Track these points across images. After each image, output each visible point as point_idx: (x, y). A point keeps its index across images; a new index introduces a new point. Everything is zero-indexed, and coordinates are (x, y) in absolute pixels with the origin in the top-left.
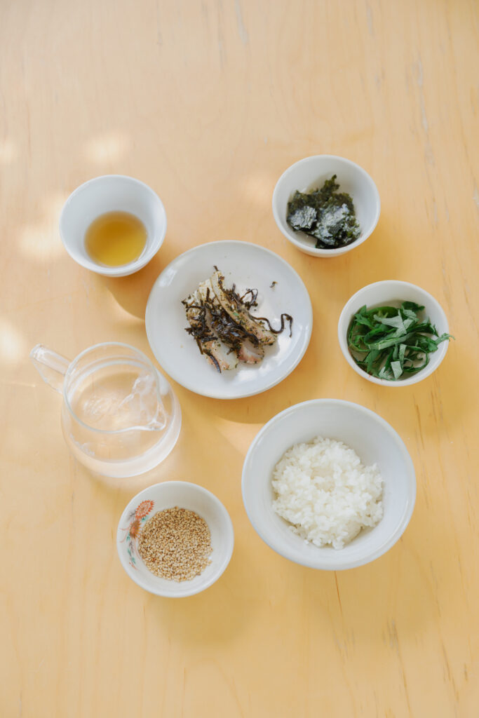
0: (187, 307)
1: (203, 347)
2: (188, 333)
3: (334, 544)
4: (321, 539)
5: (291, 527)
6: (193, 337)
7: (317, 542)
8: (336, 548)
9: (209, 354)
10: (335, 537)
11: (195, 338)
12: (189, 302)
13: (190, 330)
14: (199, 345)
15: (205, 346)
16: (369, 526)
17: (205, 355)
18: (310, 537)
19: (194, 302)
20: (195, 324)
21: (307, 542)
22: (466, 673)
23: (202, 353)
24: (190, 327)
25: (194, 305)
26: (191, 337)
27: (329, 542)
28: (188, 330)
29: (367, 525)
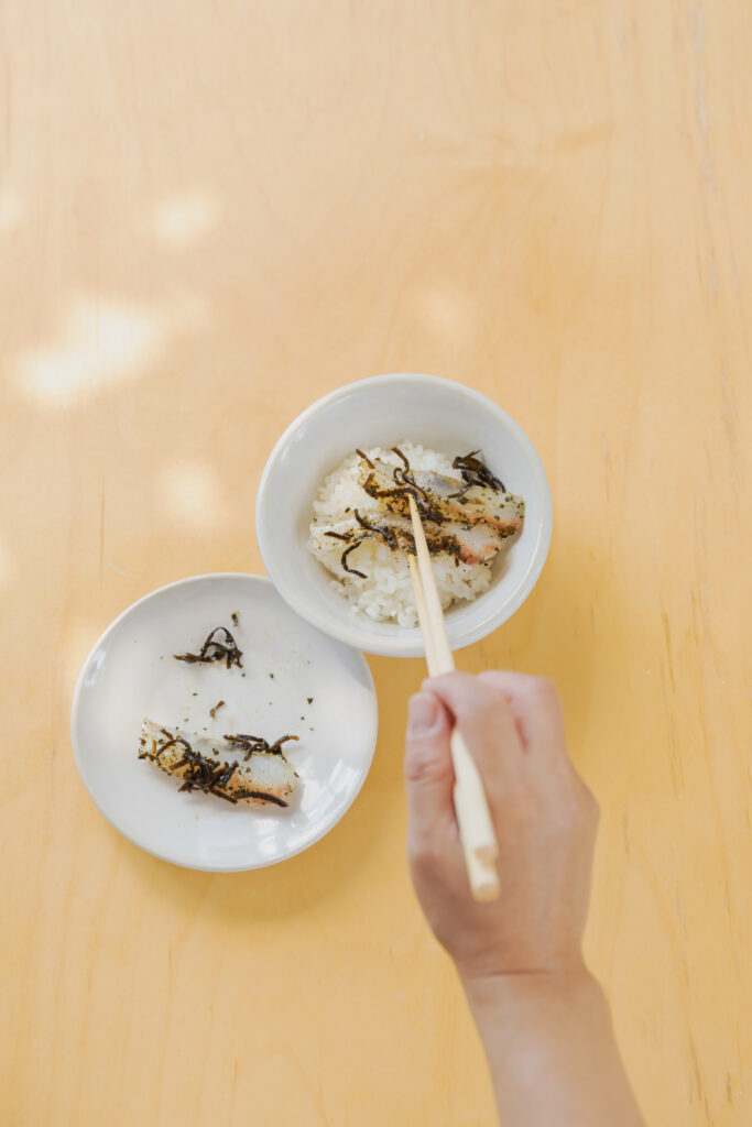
0: (152, 758)
1: (229, 793)
2: (186, 792)
3: (399, 620)
4: (381, 607)
5: (334, 583)
6: (201, 792)
7: (373, 611)
8: (402, 625)
9: (244, 793)
10: (404, 607)
11: (206, 792)
12: (149, 748)
13: (187, 787)
14: (220, 794)
15: (231, 788)
16: (464, 599)
17: (242, 801)
18: (362, 601)
19: (155, 743)
20: (187, 771)
21: (355, 609)
22: (729, 1089)
23: (234, 801)
24: (183, 782)
25: (159, 747)
26: (197, 794)
27: (393, 614)
28: (183, 789)
29: (461, 596)
